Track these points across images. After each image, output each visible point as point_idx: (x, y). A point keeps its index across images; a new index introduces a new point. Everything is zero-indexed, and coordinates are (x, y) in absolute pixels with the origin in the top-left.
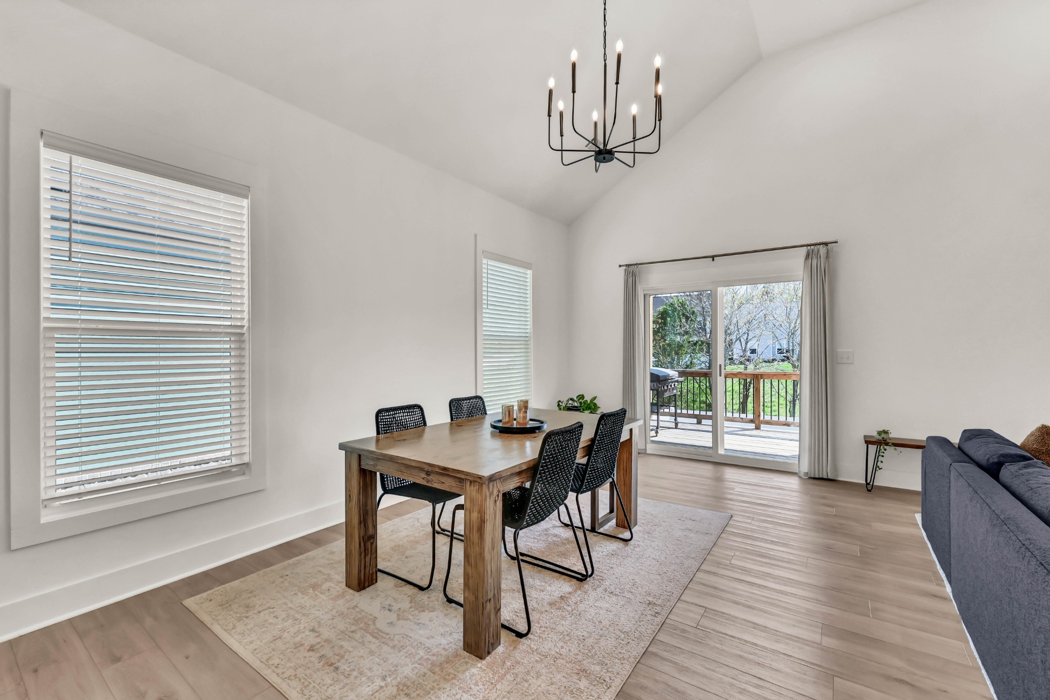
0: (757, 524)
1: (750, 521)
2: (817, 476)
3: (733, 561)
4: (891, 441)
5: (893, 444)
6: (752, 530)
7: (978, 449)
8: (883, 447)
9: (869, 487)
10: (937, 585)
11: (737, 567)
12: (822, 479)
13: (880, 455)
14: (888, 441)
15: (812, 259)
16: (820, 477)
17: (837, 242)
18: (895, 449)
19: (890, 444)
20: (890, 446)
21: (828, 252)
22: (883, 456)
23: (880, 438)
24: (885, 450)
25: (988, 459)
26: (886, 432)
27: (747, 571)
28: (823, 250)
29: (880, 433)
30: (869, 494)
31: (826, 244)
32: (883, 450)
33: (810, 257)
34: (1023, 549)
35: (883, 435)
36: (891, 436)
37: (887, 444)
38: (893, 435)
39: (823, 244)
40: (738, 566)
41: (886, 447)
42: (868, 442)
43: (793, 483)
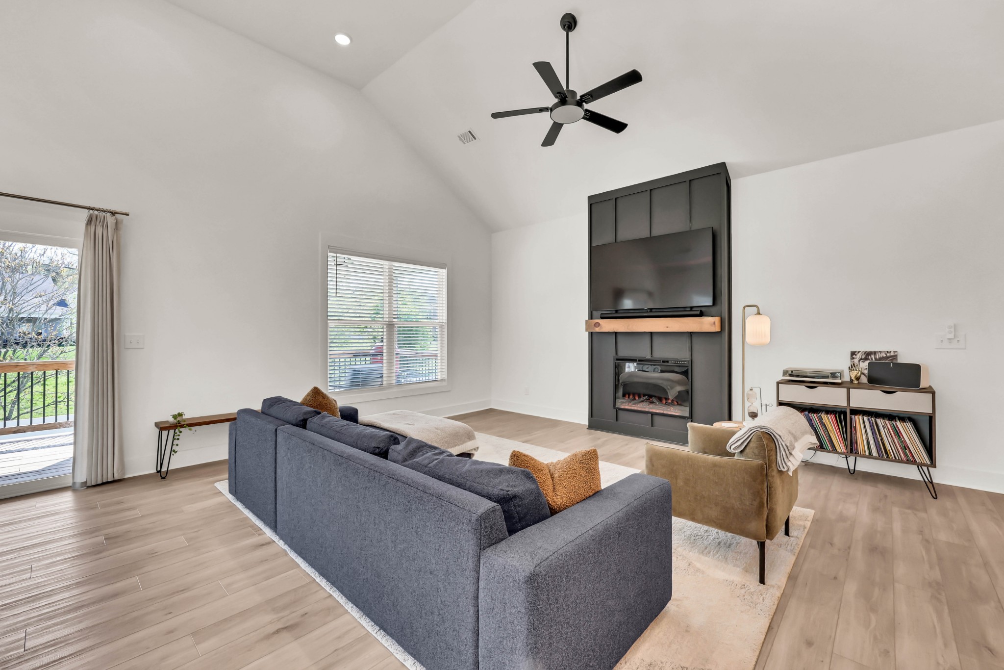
0: (42, 572)
1: (28, 575)
2: (99, 482)
3: (29, 644)
4: (186, 423)
5: (187, 425)
6: (37, 586)
7: (285, 412)
8: (179, 430)
9: (162, 475)
10: (259, 535)
11: (41, 647)
12: (103, 484)
13: (175, 439)
14: (182, 423)
15: (95, 226)
16: (104, 481)
17: (128, 215)
18: (190, 430)
19: (185, 425)
20: (185, 427)
21: (117, 223)
22: (178, 439)
23: (175, 421)
24: (181, 432)
25: (297, 418)
26: (180, 415)
27: (61, 642)
28: (110, 220)
29: (175, 417)
30: (164, 482)
31: (113, 213)
32: (178, 433)
33: (93, 223)
34: (372, 472)
35: (179, 419)
36: (184, 417)
37: (182, 426)
38: (186, 416)
39: (110, 212)
40: (42, 645)
41: (181, 429)
42: (162, 427)
43: (66, 500)
